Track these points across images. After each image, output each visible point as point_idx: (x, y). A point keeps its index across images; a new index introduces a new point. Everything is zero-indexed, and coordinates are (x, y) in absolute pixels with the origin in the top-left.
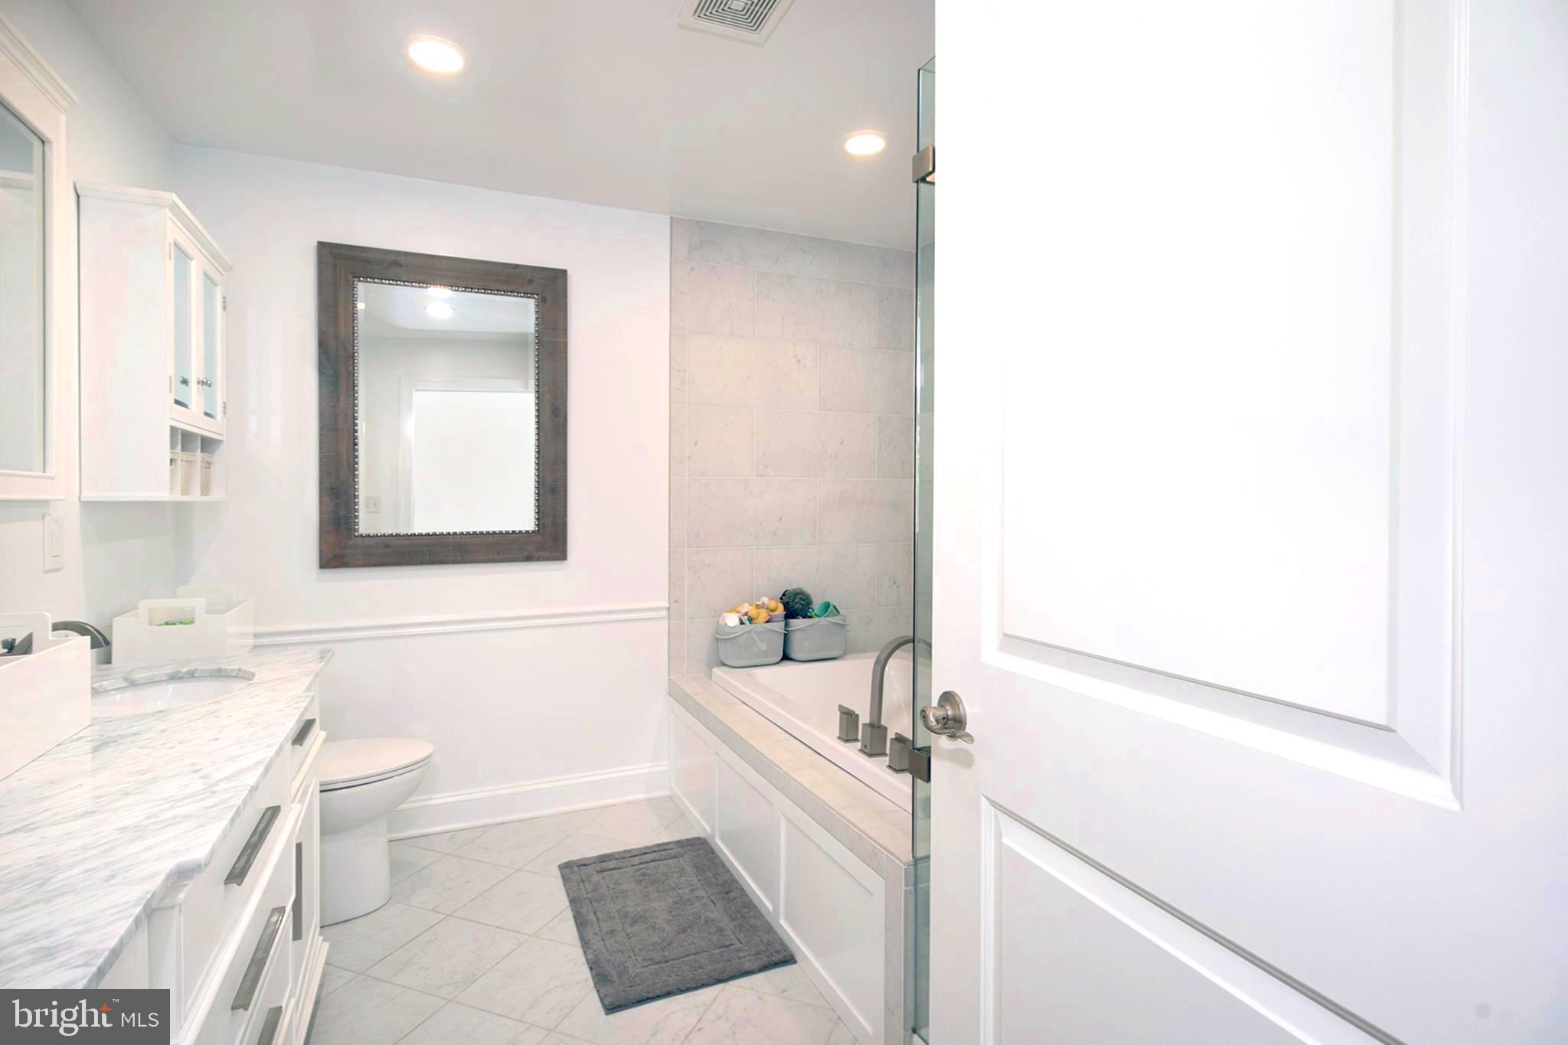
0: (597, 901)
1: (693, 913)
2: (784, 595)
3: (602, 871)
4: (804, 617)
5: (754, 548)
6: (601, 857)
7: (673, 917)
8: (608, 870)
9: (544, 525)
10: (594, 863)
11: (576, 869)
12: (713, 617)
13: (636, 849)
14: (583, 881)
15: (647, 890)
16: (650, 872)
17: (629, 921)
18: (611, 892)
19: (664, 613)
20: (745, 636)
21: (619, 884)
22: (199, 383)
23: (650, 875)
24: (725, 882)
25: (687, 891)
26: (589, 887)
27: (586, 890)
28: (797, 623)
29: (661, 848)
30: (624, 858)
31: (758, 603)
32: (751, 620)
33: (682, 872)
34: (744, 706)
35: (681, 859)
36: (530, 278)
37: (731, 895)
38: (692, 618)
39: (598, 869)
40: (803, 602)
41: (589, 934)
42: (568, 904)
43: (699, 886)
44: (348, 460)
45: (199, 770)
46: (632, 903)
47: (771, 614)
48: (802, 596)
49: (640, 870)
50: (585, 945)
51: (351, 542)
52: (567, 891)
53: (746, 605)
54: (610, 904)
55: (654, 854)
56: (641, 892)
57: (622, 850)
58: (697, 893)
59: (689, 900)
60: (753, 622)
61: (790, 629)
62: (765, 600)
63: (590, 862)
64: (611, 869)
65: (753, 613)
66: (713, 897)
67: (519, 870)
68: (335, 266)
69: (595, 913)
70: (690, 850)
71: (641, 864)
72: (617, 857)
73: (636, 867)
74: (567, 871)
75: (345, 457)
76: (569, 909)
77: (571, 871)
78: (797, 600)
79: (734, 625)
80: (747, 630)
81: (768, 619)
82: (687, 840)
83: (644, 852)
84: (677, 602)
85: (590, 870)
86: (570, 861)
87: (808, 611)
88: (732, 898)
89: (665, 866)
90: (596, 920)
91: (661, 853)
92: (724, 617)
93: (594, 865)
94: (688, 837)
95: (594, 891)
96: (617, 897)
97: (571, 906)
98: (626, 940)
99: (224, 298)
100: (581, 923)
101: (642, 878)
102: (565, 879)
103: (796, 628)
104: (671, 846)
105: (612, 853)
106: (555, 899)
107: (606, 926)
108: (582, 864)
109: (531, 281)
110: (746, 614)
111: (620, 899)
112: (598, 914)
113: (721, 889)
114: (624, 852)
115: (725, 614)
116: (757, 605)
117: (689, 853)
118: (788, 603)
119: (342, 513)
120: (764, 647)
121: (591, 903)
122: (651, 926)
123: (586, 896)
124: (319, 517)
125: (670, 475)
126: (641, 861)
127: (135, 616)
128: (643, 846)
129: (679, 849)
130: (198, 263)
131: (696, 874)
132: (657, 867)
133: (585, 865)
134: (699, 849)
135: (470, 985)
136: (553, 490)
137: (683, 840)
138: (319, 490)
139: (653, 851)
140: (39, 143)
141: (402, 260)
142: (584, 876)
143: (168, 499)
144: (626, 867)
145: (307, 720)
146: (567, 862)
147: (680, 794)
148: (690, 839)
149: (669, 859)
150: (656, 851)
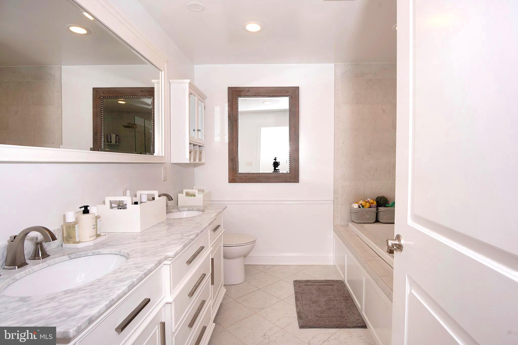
0: (303, 294)
1: (334, 304)
2: (377, 198)
3: (306, 286)
4: (384, 207)
5: (366, 180)
6: (307, 280)
7: (327, 304)
8: (308, 285)
9: (291, 171)
10: (304, 282)
11: (298, 283)
12: (350, 205)
13: (319, 280)
15: (320, 294)
17: (312, 302)
18: (308, 292)
19: (332, 202)
20: (361, 212)
21: (311, 290)
22: (197, 131)
23: (321, 289)
24: (347, 296)
25: (333, 297)
26: (301, 289)
27: (300, 290)
28: (381, 209)
29: (327, 281)
30: (314, 282)
31: (367, 200)
32: (363, 206)
33: (333, 290)
34: (358, 237)
35: (333, 286)
37: (348, 301)
38: (342, 204)
39: (305, 284)
40: (384, 201)
41: (298, 303)
43: (337, 296)
44: (236, 150)
45: (182, 233)
46: (314, 297)
47: (371, 205)
48: (384, 199)
49: (318, 287)
50: (297, 306)
51: (237, 175)
52: (294, 289)
53: (361, 201)
54: (307, 296)
56: (317, 294)
58: (336, 298)
59: (333, 300)
60: (364, 207)
61: (378, 211)
62: (369, 199)
64: (309, 285)
65: (364, 203)
66: (341, 301)
67: (281, 280)
68: (232, 94)
69: (302, 297)
70: (337, 284)
71: (319, 285)
74: (296, 283)
75: (235, 150)
77: (297, 283)
78: (382, 200)
79: (356, 208)
80: (361, 210)
81: (370, 206)
83: (321, 282)
84: (336, 198)
85: (302, 284)
86: (297, 280)
87: (386, 205)
88: (348, 302)
89: (327, 288)
90: (301, 299)
91: (327, 283)
92: (353, 205)
94: (337, 280)
95: (303, 290)
96: (309, 294)
97: (295, 294)
98: (310, 308)
99: (205, 106)
100: (297, 299)
101: (319, 290)
102: (295, 285)
103: (380, 211)
104: (331, 281)
105: (311, 280)
106: (290, 291)
107: (304, 302)
108: (300, 282)
109: (288, 92)
110: (361, 204)
111: (310, 295)
112: (302, 298)
113: (344, 298)
114: (314, 280)
115: (353, 204)
116: (366, 201)
117: (336, 285)
118: (378, 201)
119: (234, 167)
120: (368, 217)
121: (301, 294)
122: (319, 305)
123: (300, 292)
124: (229, 168)
125: (334, 154)
126: (320, 284)
127: (183, 193)
128: (321, 280)
129: (333, 283)
130: (197, 97)
131: (337, 292)
132: (324, 287)
133: (301, 282)
134: (340, 284)
135: (262, 310)
136: (294, 159)
137: (335, 280)
138: (229, 160)
139: (324, 282)
140: (161, 72)
141: (250, 90)
142: (300, 286)
143: (189, 163)
144: (314, 285)
145: (218, 225)
146: (296, 280)
147: (337, 265)
148: (338, 280)
149: (329, 286)
150: (325, 282)
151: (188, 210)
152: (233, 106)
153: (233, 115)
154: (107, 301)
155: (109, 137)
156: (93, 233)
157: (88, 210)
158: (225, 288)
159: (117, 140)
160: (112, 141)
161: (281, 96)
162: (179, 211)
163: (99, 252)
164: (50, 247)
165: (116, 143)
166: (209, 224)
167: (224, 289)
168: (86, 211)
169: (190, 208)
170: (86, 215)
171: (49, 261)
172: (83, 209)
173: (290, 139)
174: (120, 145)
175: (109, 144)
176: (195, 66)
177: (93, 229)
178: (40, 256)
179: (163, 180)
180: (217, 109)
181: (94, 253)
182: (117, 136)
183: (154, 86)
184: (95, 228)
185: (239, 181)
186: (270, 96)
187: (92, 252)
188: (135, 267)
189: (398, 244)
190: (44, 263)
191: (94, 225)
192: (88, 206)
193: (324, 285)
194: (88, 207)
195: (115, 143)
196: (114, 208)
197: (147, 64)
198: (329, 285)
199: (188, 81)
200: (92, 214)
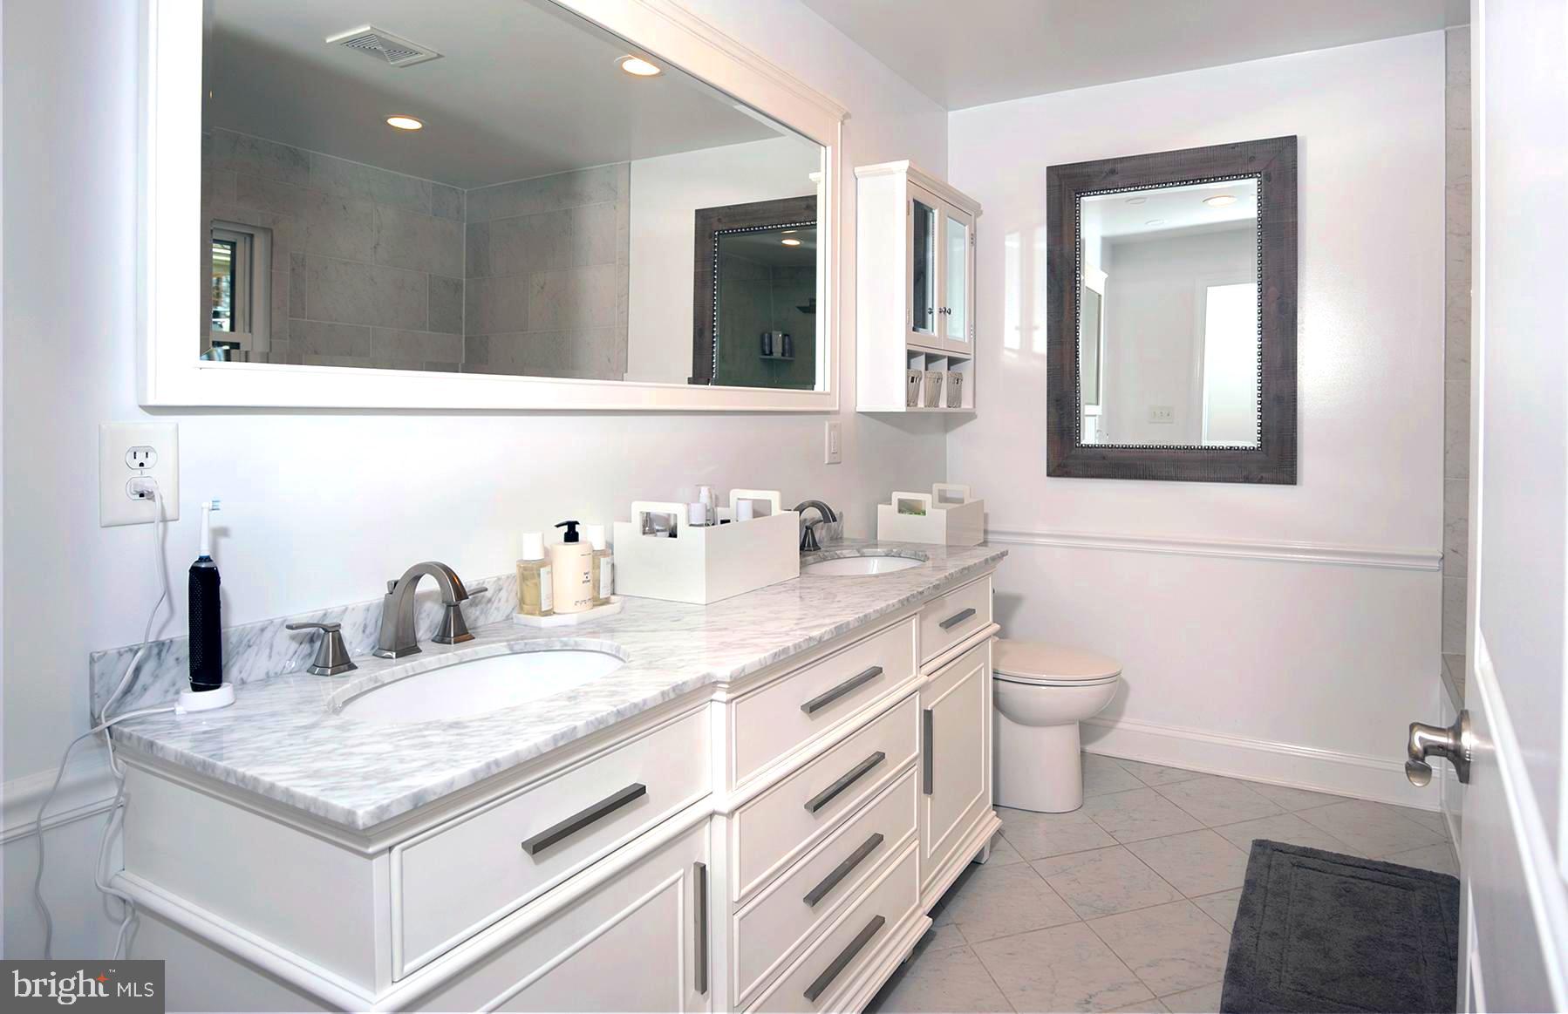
0: (1276, 893)
1: (1388, 960)
3: (1299, 866)
6: (1305, 849)
7: (1359, 952)
8: (1306, 868)
9: (1267, 441)
10: (1293, 854)
11: (1268, 851)
14: (1269, 867)
15: (1342, 909)
16: (1358, 890)
17: (1300, 931)
18: (1297, 891)
21: (1311, 888)
23: (1356, 894)
25: (1396, 931)
26: (1273, 873)
27: (1269, 877)
29: (1389, 869)
30: (1335, 863)
33: (1406, 906)
35: (1411, 893)
36: (1250, 155)
39: (1295, 861)
41: (1247, 924)
42: (1242, 883)
43: (1416, 932)
44: (1071, 371)
46: (1316, 914)
49: (1345, 883)
50: (1238, 933)
51: (1073, 452)
54: (1288, 903)
55: (1376, 873)
56: (1333, 906)
57: (1335, 852)
58: (1409, 940)
59: (1392, 943)
63: (1291, 850)
64: (1311, 869)
66: (1427, 954)
67: (1210, 828)
68: (1061, 187)
69: (1265, 906)
70: (1428, 887)
71: (1353, 877)
72: (1325, 857)
73: (1344, 879)
74: (1259, 850)
75: (1068, 370)
76: (1241, 890)
77: (1263, 851)
82: (1431, 873)
84: (1455, 551)
85: (1284, 859)
86: (1267, 841)
89: (1383, 891)
90: (1260, 909)
91: (1386, 875)
93: (1293, 856)
94: (1435, 871)
95: (1278, 881)
96: (1300, 902)
97: (1244, 887)
98: (1286, 949)
100: (1245, 910)
101: (1344, 892)
102: (1253, 858)
104: (1404, 873)
105: (1322, 851)
106: (1232, 873)
107: (1269, 925)
108: (1277, 850)
109: (1252, 159)
111: (1302, 904)
112: (1267, 908)
117: (1425, 889)
119: (1066, 424)
121: (1266, 894)
122: (1325, 948)
123: (1264, 884)
124: (1048, 428)
125: (1445, 378)
126: (1354, 874)
127: (891, 504)
128: (1364, 860)
129: (1414, 880)
130: (940, 212)
131: (1420, 919)
132: (1370, 890)
133: (1281, 851)
134: (1443, 891)
135: (1107, 916)
136: (1279, 399)
137: (1425, 871)
138: (1048, 401)
139: (1376, 869)
140: (823, 148)
141: (1119, 166)
142: (1273, 863)
143: (904, 410)
144: (1331, 873)
145: (969, 610)
146: (1264, 841)
147: (1448, 816)
148: (1437, 875)
149: (1393, 888)
150: (1380, 871)
151: (887, 556)
152: (1061, 226)
153: (1062, 256)
154: (479, 762)
155: (766, 340)
156: (585, 591)
157: (577, 534)
158: (997, 816)
159: (787, 347)
160: (773, 350)
161: (1229, 176)
162: (861, 556)
163: (576, 642)
164: (486, 618)
165: (783, 355)
166: (901, 602)
167: (993, 818)
168: (572, 536)
169: (895, 550)
170: (572, 546)
171: (466, 650)
172: (565, 528)
173: (1261, 326)
174: (792, 361)
175: (764, 360)
176: (950, 114)
177: (584, 582)
178: (452, 635)
179: (826, 462)
180: (1012, 244)
181: (566, 645)
182: (787, 337)
183: (816, 190)
184: (589, 581)
185: (1081, 473)
186: (1187, 182)
187: (561, 642)
188: (609, 691)
189: (1452, 748)
190: (450, 654)
191: (585, 574)
192: (577, 523)
193: (1374, 882)
194: (577, 526)
195: (780, 355)
196: (658, 533)
197: (783, 135)
198: (1396, 887)
199: (905, 164)
200: (585, 542)
